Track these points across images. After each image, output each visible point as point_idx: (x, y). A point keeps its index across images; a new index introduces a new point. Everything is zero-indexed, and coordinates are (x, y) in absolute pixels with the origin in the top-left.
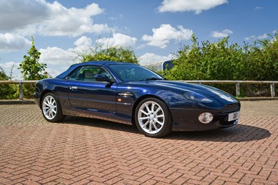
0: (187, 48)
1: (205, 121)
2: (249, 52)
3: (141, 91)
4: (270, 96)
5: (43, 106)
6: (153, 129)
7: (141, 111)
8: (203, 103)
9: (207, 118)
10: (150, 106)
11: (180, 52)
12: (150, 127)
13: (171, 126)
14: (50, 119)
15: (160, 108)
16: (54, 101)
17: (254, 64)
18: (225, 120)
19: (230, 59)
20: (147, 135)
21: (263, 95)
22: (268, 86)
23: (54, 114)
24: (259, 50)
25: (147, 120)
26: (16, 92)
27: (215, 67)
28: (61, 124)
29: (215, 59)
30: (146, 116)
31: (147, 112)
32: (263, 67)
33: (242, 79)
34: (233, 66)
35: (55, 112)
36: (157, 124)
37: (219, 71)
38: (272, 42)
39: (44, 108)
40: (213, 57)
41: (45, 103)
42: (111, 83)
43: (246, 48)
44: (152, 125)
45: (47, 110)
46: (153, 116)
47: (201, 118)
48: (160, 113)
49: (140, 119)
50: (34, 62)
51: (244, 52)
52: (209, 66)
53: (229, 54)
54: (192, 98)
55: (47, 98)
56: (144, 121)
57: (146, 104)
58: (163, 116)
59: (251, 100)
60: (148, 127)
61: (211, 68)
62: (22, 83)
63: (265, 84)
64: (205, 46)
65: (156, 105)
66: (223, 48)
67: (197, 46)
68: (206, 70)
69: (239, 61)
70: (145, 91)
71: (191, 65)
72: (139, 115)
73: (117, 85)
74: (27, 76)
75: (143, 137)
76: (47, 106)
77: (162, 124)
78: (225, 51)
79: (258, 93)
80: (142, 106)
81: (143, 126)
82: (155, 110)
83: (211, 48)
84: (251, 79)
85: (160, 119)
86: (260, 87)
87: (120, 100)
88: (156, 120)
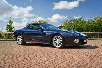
0: (67, 21)
1: (76, 42)
2: (90, 22)
3: (54, 32)
4: (98, 38)
5: (17, 39)
6: (58, 45)
7: (54, 39)
8: (76, 36)
9: (77, 41)
10: (57, 37)
11: (65, 22)
12: (57, 45)
13: (65, 44)
14: (20, 44)
15: (61, 38)
16: (22, 37)
17: (92, 27)
18: (83, 42)
19: (83, 25)
20: (56, 48)
21: (95, 38)
22: (97, 34)
23: (21, 42)
24: (93, 22)
25: (56, 42)
26: (4, 37)
27: (77, 27)
28: (24, 46)
29: (77, 25)
30: (56, 41)
31: (56, 39)
32: (95, 28)
33: (87, 32)
34: (84, 27)
35: (22, 41)
36: (60, 43)
37: (79, 29)
38: (98, 19)
39: (18, 40)
40: (77, 24)
41: (18, 38)
42: (43, 30)
43: (89, 21)
44: (58, 44)
45: (19, 41)
46: (58, 41)
47: (75, 41)
48: (61, 39)
49: (54, 42)
50: (10, 26)
51: (88, 22)
52: (75, 27)
53: (82, 23)
54: (72, 34)
55: (19, 36)
56: (55, 43)
57: (56, 37)
58: (62, 40)
59: (91, 39)
60: (56, 45)
61: (76, 28)
62: (6, 33)
63: (96, 34)
64: (74, 20)
65: (59, 37)
66: (80, 21)
67: (71, 20)
68: (74, 28)
69: (86, 25)
70: (55, 32)
71: (69, 27)
72: (53, 40)
73: (45, 31)
74: (8, 31)
75: (55, 48)
76: (19, 39)
77: (62, 43)
78: (81, 22)
79: (93, 37)
80: (54, 38)
81: (55, 45)
82: (59, 39)
83: (76, 21)
84: (91, 32)
85: (61, 42)
86: (94, 35)
87: (46, 36)
88: (59, 42)
